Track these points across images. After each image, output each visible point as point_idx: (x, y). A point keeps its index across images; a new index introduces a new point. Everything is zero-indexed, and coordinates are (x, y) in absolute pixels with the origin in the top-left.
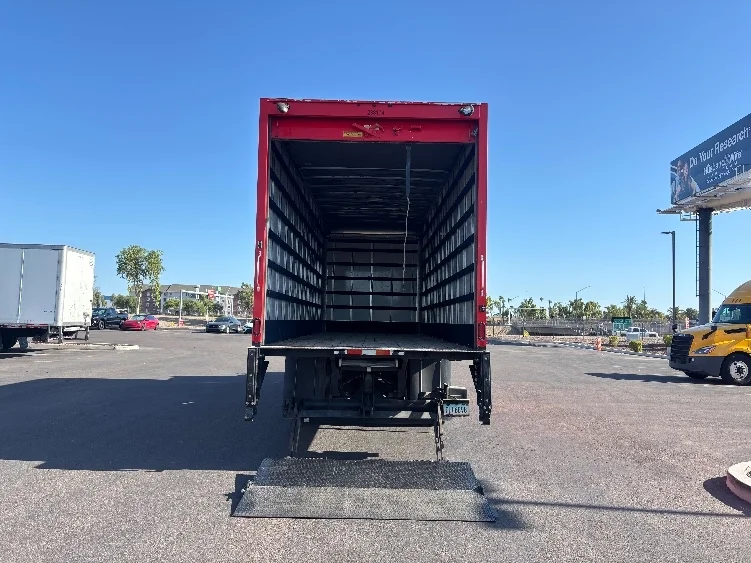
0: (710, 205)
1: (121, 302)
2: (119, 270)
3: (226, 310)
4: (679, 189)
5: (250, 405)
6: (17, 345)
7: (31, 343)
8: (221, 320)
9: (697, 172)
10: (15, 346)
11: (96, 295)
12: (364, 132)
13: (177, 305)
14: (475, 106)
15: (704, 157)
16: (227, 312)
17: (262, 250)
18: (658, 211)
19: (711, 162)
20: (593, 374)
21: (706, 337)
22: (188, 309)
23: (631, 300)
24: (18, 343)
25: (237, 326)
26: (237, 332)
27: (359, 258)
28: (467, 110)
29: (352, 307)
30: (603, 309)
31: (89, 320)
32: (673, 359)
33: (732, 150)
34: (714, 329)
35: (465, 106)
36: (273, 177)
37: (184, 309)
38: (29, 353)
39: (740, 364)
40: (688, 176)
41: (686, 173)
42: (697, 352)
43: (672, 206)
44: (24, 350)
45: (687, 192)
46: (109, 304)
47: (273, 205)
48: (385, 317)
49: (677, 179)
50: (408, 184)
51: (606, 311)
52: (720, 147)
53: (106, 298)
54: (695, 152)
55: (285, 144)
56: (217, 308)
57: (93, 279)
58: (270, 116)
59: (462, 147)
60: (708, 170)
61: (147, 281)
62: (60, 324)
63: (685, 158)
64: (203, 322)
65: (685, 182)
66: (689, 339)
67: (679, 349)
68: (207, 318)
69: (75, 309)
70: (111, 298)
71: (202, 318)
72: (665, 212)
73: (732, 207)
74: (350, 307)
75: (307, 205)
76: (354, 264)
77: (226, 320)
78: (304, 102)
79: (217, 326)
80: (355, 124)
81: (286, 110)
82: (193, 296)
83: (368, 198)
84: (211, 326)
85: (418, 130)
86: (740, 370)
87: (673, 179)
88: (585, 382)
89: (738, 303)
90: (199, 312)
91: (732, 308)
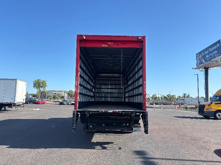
0: (208, 67)
1: (34, 96)
2: (34, 86)
3: (65, 98)
4: (199, 62)
5: (74, 128)
6: (3, 109)
7: (7, 108)
8: (64, 101)
9: (204, 57)
10: (2, 109)
11: (27, 93)
12: (108, 45)
13: (51, 96)
14: (142, 37)
15: (206, 52)
16: (66, 98)
17: (78, 80)
18: (193, 68)
19: (208, 54)
20: (175, 117)
21: (209, 105)
22: (54, 98)
23: (185, 94)
24: (3, 108)
25: (69, 102)
26: (69, 104)
27: (106, 82)
28: (139, 38)
29: (104, 97)
30: (176, 97)
31: (25, 101)
32: (199, 112)
33: (214, 50)
34: (211, 103)
35: (139, 37)
36: (81, 58)
37: (53, 98)
38: (7, 111)
39: (219, 113)
40: (201, 58)
41: (201, 57)
42: (206, 110)
43: (197, 67)
44: (5, 110)
45: (201, 63)
46: (31, 97)
47: (81, 67)
48: (113, 100)
49: (198, 59)
50: (122, 60)
51: (178, 97)
52: (210, 50)
53: (30, 94)
54: (203, 51)
55: (84, 48)
56: (63, 97)
57: (26, 89)
58: (80, 40)
59: (138, 49)
60: (207, 56)
61: (42, 89)
62: (16, 103)
63: (200, 53)
64: (59, 102)
65: (200, 60)
66: (204, 106)
67: (201, 109)
68: (60, 100)
69: (20, 98)
70: (31, 94)
71: (58, 100)
72: (195, 69)
73: (216, 67)
74: (103, 97)
75: (90, 67)
76: (104, 84)
77: (66, 101)
78: (90, 36)
79: (62, 103)
80: (106, 42)
81: (85, 38)
82: (56, 94)
83: (109, 64)
84: (61, 103)
85: (125, 44)
86: (219, 115)
87: (197, 59)
88: (173, 119)
89: (218, 95)
90: (57, 98)
91: (216, 97)
